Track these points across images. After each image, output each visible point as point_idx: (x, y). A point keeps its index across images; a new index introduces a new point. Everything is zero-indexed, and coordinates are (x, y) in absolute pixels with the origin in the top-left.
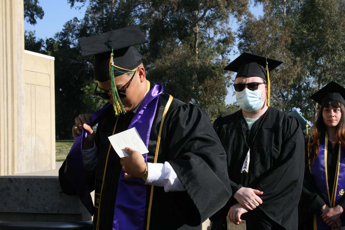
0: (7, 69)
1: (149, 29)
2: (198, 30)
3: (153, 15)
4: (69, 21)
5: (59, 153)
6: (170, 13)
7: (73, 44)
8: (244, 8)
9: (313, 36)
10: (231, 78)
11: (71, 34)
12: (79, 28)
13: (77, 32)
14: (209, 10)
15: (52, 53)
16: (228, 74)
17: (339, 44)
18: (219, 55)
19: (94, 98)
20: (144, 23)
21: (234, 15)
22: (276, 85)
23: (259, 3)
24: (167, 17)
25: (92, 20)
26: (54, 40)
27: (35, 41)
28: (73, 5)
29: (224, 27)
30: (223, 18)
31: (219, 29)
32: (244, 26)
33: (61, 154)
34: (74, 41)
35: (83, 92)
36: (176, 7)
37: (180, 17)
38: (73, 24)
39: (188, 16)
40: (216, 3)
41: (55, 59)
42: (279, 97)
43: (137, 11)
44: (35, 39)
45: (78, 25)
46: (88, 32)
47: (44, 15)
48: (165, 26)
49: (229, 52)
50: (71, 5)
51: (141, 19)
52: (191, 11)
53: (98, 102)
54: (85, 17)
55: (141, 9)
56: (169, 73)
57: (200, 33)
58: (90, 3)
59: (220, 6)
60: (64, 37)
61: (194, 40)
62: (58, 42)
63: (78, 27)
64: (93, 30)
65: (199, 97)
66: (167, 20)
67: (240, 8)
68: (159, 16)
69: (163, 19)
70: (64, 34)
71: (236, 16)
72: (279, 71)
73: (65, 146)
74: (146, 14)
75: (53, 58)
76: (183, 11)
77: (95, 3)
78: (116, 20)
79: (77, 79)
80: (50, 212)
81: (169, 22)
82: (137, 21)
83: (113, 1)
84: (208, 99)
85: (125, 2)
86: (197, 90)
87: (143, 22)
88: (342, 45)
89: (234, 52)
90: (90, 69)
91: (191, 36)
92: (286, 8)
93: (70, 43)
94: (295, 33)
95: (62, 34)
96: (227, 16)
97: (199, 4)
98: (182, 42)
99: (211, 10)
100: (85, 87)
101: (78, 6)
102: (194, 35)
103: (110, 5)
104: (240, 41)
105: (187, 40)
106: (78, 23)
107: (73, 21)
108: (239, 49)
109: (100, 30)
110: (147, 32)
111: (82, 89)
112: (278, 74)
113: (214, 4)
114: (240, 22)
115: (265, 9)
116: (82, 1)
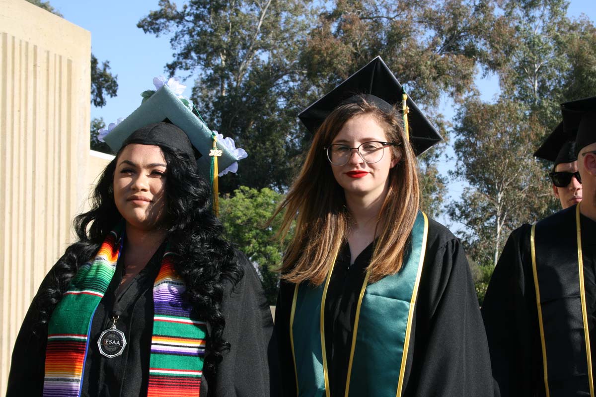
0: (59, 184)
3: (309, 93)
8: (465, 81)
10: (442, 201)
16: (437, 194)
18: (421, 161)
20: (293, 106)
21: (449, 93)
23: (492, 71)
25: (203, 100)
28: (172, 74)
29: (431, 113)
32: (464, 113)
40: (417, 71)
43: (282, 85)
49: (437, 156)
50: (168, 74)
51: (288, 100)
54: (193, 95)
58: (200, 72)
59: (423, 78)
67: (460, 82)
68: (319, 94)
71: (452, 94)
72: (524, 190)
74: (298, 90)
77: (210, 71)
78: (244, 99)
83: (241, 68)
85: (262, 69)
87: (290, 105)
89: (447, 157)
92: (538, 82)
96: (437, 96)
99: (409, 85)
101: (182, 76)
103: (234, 74)
104: (458, 137)
108: (456, 152)
112: (523, 195)
113: (413, 73)
114: (458, 106)
115: (503, 81)
116: (187, 69)
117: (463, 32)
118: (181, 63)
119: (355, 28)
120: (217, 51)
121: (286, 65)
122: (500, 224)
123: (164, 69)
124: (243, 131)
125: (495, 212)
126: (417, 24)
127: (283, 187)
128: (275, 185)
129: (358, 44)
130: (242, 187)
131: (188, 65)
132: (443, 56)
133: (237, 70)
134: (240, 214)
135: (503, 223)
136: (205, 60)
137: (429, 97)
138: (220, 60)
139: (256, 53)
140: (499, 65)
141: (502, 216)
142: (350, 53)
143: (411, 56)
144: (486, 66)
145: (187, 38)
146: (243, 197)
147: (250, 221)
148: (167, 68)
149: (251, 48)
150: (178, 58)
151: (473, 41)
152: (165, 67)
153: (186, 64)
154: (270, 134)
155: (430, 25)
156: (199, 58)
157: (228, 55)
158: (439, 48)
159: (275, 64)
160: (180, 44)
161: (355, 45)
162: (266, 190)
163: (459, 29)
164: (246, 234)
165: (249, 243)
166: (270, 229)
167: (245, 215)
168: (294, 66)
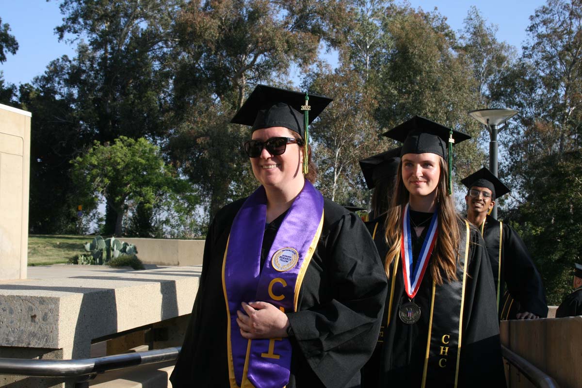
1: (174, 77)
2: (244, 83)
3: (180, 57)
4: (55, 59)
5: (33, 254)
6: (205, 55)
7: (60, 94)
8: (311, 54)
9: (406, 99)
11: (57, 79)
12: (70, 71)
13: (67, 77)
14: (261, 55)
15: (27, 106)
17: (442, 111)
19: (89, 174)
20: (166, 69)
21: (298, 64)
22: (354, 167)
23: (333, 47)
24: (201, 62)
25: (89, 60)
26: (31, 87)
27: (4, 86)
28: (61, 37)
29: (282, 79)
30: (281, 66)
31: (275, 82)
32: (310, 81)
33: (35, 255)
34: (62, 89)
35: (72, 165)
36: (213, 47)
37: (220, 62)
38: (60, 65)
39: (231, 62)
40: (272, 45)
41: (33, 115)
42: (357, 183)
43: (157, 50)
44: (3, 84)
45: (68, 66)
46: (83, 77)
47: (19, 48)
48: (197, 75)
50: (59, 37)
51: (162, 63)
52: (235, 54)
53: (94, 182)
54: (80, 55)
55: (162, 47)
56: (202, 143)
57: (247, 86)
58: (87, 36)
59: (277, 50)
60: (48, 83)
61: (238, 96)
62: (37, 90)
63: (68, 70)
64: (90, 76)
65: (243, 179)
66: (199, 65)
67: (306, 55)
69: (194, 64)
70: (48, 79)
71: (300, 65)
72: (357, 147)
73: (42, 244)
74: (171, 55)
75: (30, 114)
76: (224, 54)
77: (94, 36)
78: (125, 61)
79: (64, 145)
80: (15, 345)
81: (203, 69)
82: (156, 65)
83: (122, 36)
84: (256, 183)
85: (140, 36)
86: (240, 169)
87: (164, 68)
88: (446, 113)
90: (83, 131)
91: (234, 91)
92: (370, 59)
93: (55, 93)
94: (381, 93)
95: (44, 78)
96: (287, 66)
97: (247, 45)
98: (220, 98)
99: (265, 56)
100: (75, 158)
101: (70, 39)
102: (238, 90)
103: (117, 40)
105: (228, 96)
106: (68, 63)
107: (61, 60)
109: (101, 75)
110: (171, 81)
111: (70, 162)
112: (356, 152)
113: (268, 46)
114: (304, 75)
115: (342, 57)
116: (75, 32)
117: (311, 13)
118: (69, 27)
119: (222, 6)
120: (101, 19)
121: (160, 32)
122: (337, 173)
123: (54, 31)
124: (123, 88)
125: (333, 165)
126: (273, 5)
127: (156, 138)
128: (149, 136)
129: (223, 19)
130: (121, 137)
131: (77, 29)
132: (294, 32)
133: (119, 36)
134: (119, 160)
135: (339, 173)
136: (91, 26)
137: (281, 67)
138: (104, 26)
139: (136, 22)
140: (340, 43)
141: (339, 168)
142: (217, 27)
143: (267, 32)
144: (329, 43)
145: (75, 4)
146: (122, 145)
147: (127, 166)
148: (56, 31)
149: (131, 18)
150: (67, 22)
151: (319, 20)
152: (54, 29)
153: (74, 28)
154: (146, 92)
155: (284, 5)
156: (86, 24)
157: (111, 22)
158: (290, 26)
159: (152, 31)
160: (69, 10)
161: (221, 19)
162: (142, 140)
163: (307, 10)
164: (125, 178)
165: (126, 185)
166: (145, 173)
167: (123, 161)
168: (168, 34)
